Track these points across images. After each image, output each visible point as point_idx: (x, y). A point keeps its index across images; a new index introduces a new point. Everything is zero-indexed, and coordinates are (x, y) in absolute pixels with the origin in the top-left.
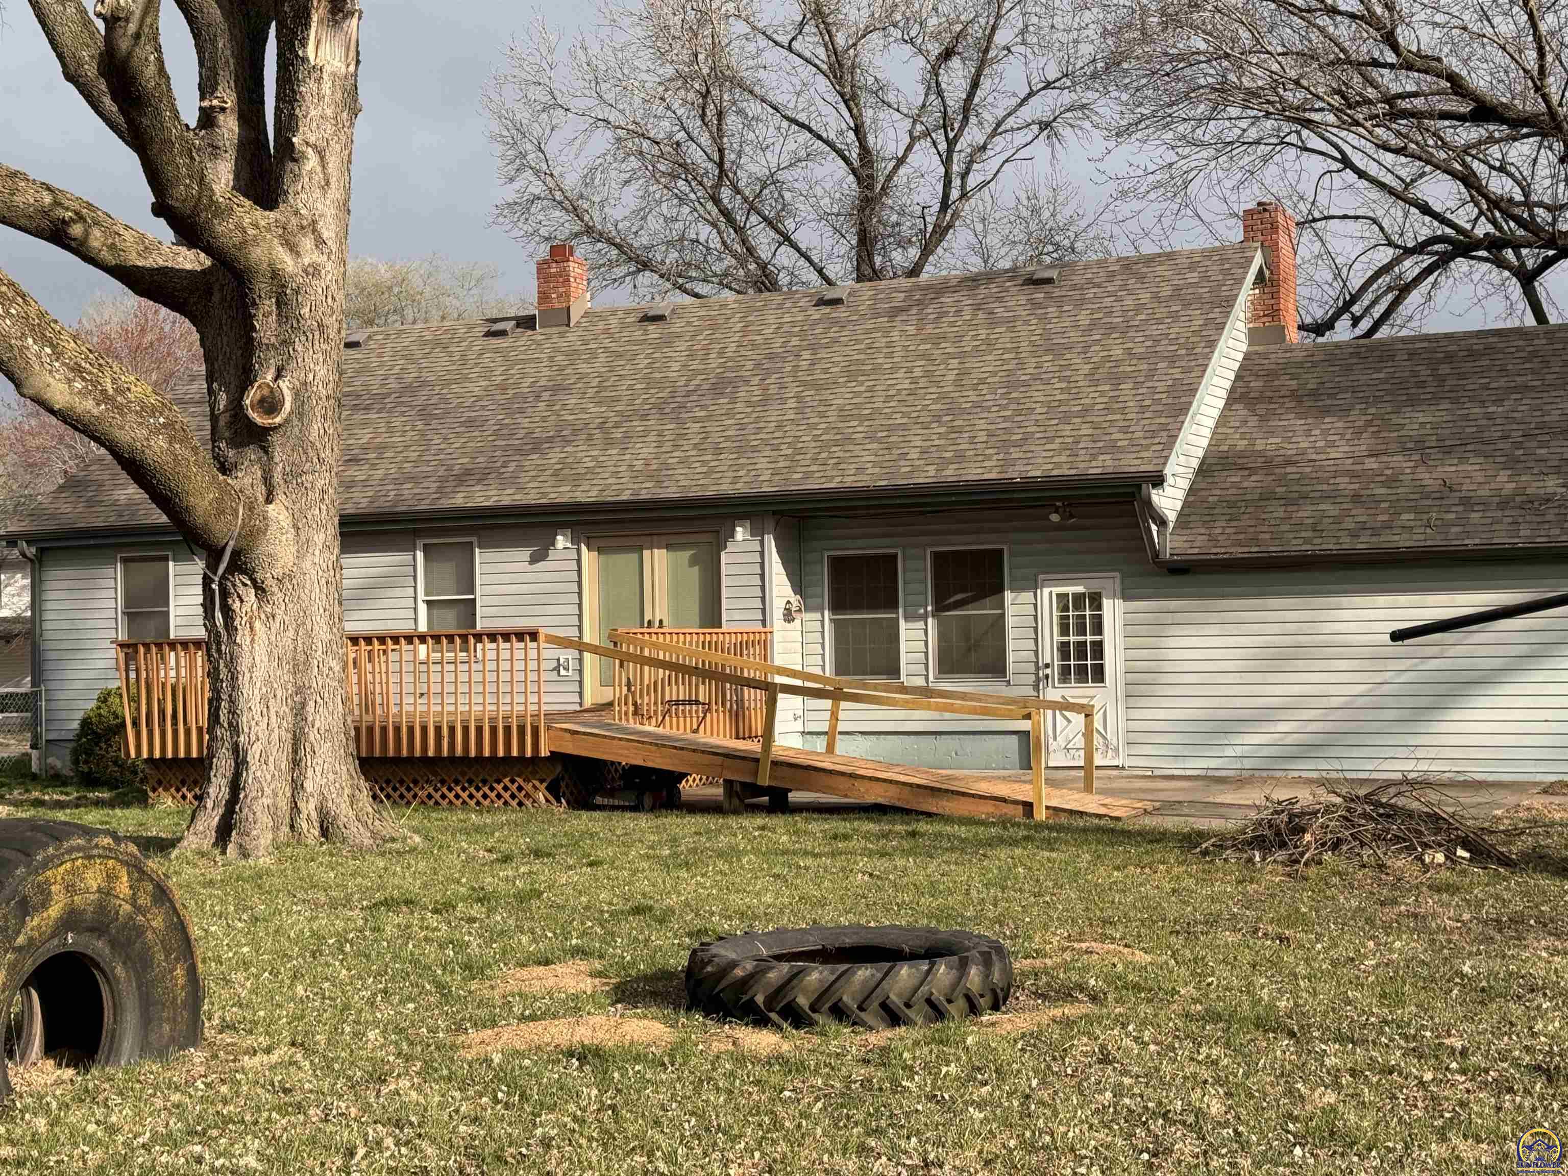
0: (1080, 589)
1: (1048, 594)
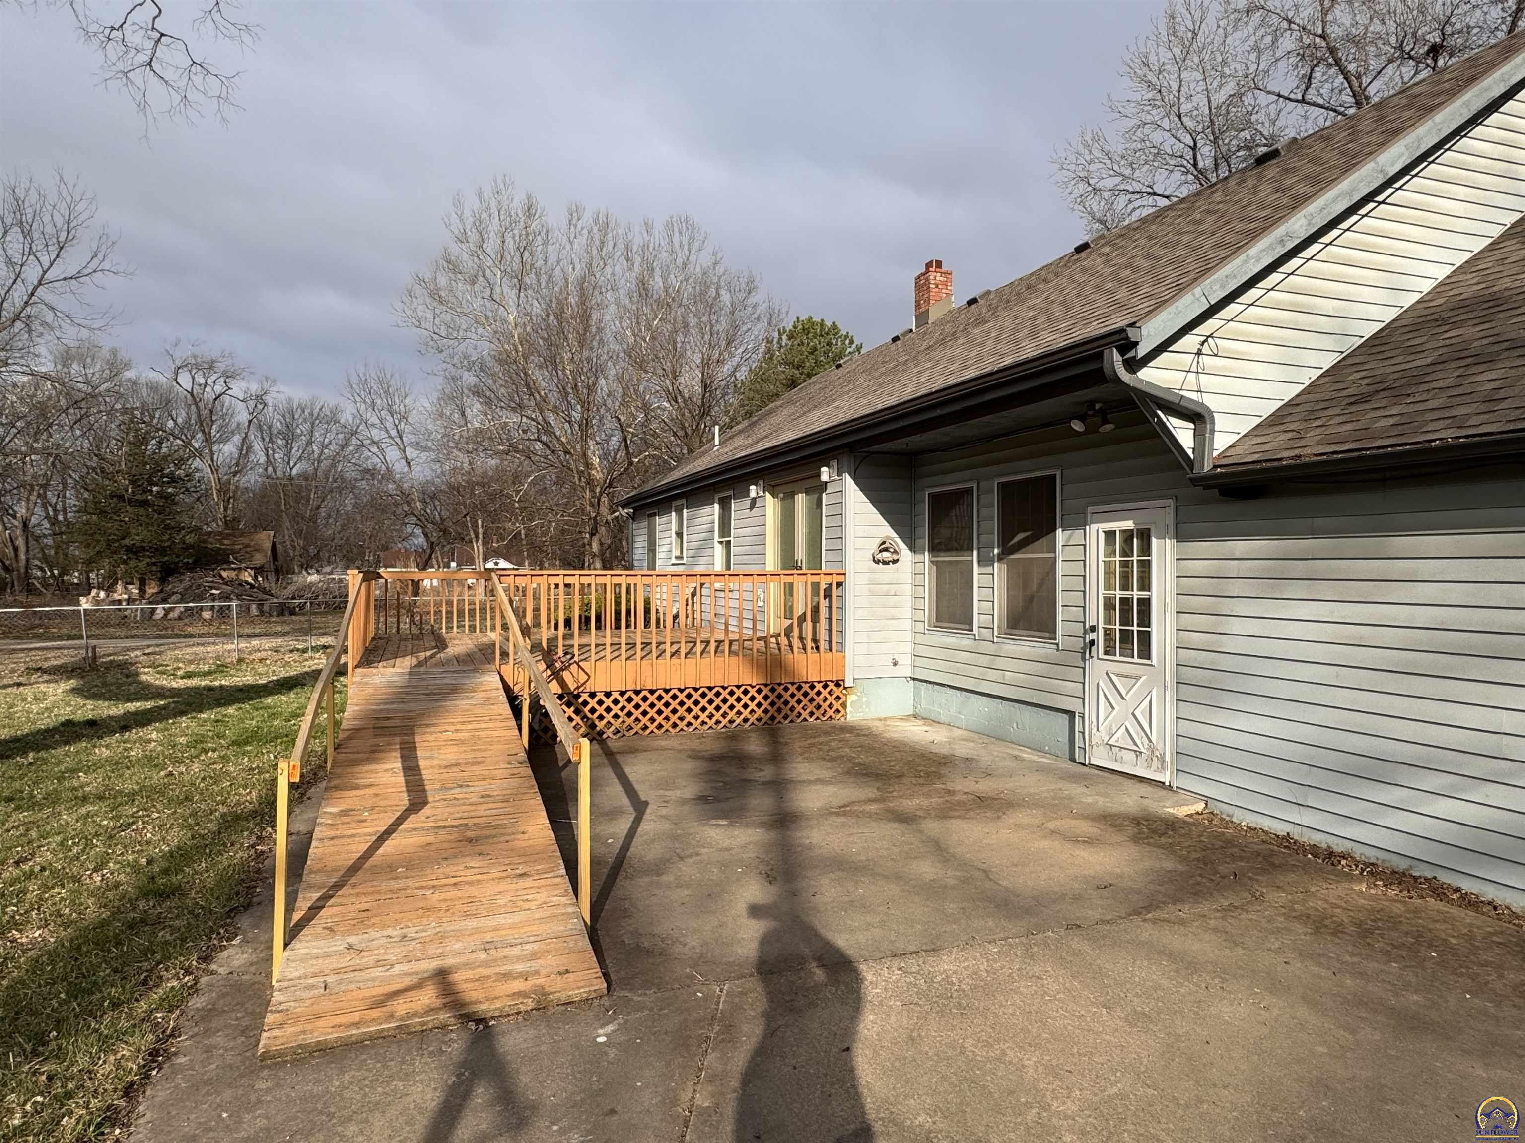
0: (1129, 524)
1: (1096, 531)
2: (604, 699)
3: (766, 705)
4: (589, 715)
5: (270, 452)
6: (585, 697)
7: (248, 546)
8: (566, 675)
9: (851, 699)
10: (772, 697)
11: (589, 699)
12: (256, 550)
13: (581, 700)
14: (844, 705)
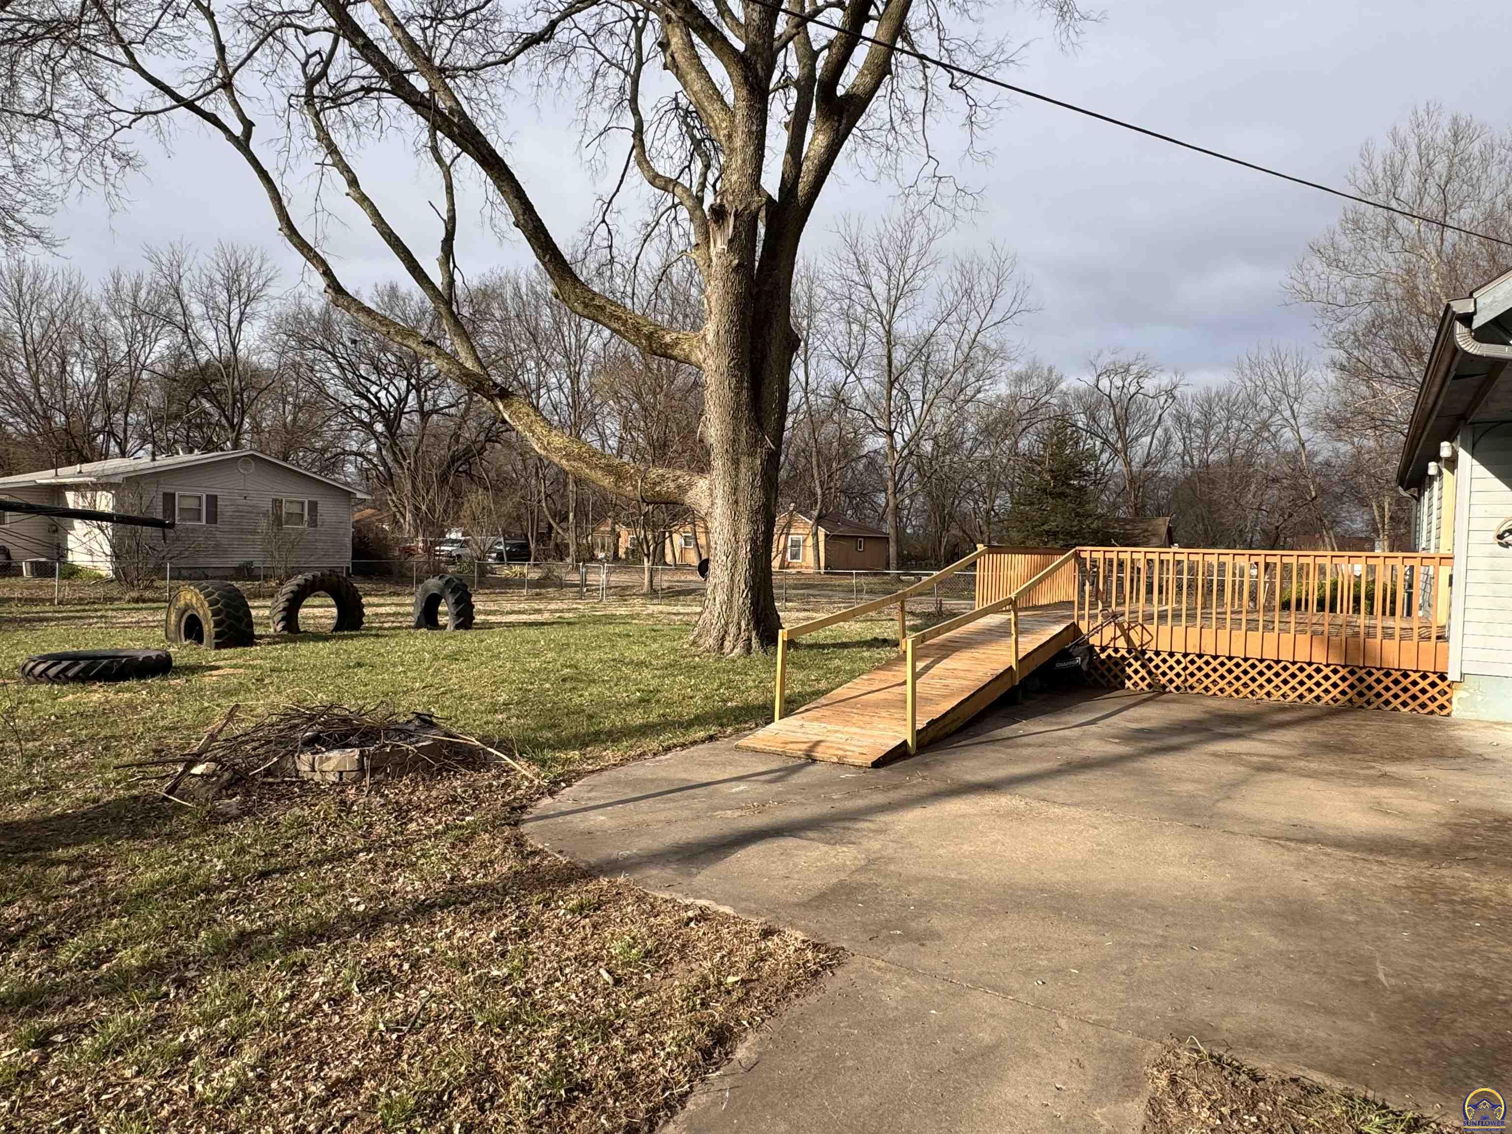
2: (1168, 658)
3: (1343, 686)
4: (1154, 670)
5: (1188, 442)
6: (1150, 654)
7: (1146, 531)
8: (1132, 633)
9: (1457, 695)
10: (1351, 679)
11: (1154, 657)
12: (1154, 535)
13: (1147, 657)
14: (1449, 701)
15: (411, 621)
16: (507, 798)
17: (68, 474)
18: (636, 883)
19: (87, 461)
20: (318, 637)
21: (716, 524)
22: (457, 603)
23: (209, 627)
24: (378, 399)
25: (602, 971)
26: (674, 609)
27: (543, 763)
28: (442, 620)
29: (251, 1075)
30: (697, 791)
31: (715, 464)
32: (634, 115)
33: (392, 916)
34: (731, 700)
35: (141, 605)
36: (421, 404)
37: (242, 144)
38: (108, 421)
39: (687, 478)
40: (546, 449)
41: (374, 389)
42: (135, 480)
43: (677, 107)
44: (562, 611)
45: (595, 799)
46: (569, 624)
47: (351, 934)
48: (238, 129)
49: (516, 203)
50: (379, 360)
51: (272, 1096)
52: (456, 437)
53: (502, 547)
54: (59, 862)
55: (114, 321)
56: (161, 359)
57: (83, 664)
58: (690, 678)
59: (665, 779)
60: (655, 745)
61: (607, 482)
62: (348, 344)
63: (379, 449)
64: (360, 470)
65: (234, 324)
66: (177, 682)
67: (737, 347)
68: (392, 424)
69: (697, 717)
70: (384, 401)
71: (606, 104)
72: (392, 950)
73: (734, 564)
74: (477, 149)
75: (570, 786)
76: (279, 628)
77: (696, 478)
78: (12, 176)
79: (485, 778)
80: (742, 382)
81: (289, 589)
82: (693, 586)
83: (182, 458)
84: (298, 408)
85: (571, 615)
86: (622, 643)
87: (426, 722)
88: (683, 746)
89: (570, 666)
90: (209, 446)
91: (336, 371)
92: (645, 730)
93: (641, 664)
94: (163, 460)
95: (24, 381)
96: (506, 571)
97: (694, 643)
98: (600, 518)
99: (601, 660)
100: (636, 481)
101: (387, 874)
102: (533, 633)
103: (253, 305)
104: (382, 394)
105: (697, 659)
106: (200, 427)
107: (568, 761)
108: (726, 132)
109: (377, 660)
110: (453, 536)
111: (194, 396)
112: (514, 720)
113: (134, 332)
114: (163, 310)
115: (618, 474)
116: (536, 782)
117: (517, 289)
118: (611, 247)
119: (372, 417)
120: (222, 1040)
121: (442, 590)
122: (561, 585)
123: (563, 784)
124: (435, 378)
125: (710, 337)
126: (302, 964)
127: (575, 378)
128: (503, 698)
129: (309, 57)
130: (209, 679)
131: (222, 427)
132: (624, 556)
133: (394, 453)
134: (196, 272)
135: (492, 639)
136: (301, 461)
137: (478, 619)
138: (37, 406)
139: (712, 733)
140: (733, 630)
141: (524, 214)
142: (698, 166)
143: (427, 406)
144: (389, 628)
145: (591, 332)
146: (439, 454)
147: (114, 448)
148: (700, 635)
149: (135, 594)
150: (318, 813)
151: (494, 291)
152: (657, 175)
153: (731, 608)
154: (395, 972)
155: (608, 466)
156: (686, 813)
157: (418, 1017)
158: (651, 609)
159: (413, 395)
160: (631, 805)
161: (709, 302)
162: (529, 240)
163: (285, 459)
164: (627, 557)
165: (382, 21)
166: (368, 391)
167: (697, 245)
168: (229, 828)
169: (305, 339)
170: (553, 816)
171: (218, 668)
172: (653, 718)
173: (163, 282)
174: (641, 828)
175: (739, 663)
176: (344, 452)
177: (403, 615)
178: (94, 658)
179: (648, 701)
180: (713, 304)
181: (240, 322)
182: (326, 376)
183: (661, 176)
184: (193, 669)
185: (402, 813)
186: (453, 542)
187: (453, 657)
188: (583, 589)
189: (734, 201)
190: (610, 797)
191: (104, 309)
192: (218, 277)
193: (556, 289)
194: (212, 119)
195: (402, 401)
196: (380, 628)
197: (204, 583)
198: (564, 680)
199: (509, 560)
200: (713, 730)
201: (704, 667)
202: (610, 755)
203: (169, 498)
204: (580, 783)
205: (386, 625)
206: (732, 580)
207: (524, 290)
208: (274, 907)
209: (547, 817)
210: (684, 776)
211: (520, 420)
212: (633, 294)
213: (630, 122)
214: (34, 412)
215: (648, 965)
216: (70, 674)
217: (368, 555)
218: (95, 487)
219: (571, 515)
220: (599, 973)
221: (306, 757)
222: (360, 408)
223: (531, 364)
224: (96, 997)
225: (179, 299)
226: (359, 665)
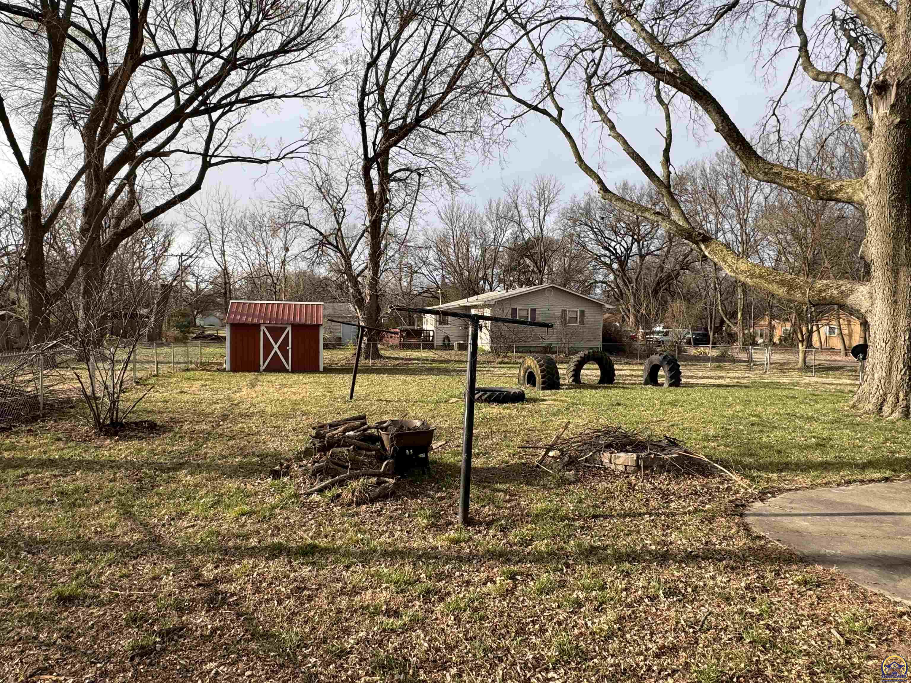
15: (642, 380)
16: (731, 498)
17: (472, 300)
18: (848, 575)
19: (478, 294)
20: (591, 387)
21: (876, 318)
22: (670, 370)
23: (539, 379)
24: (615, 249)
25: (833, 631)
26: (828, 381)
27: (753, 479)
28: (660, 380)
29: (615, 626)
30: (883, 517)
31: (876, 275)
32: (800, 35)
33: (673, 557)
34: (899, 452)
35: (503, 365)
36: (640, 250)
37: (557, 121)
38: (485, 274)
39: (849, 286)
40: (734, 272)
41: (613, 244)
42: (501, 302)
43: (834, 18)
44: (738, 378)
45: (796, 509)
46: (746, 387)
47: (651, 562)
48: (555, 113)
49: (717, 117)
50: (616, 227)
51: (628, 642)
52: (662, 268)
53: (689, 336)
54: (500, 491)
55: (488, 223)
56: (507, 241)
57: (488, 394)
58: (855, 432)
59: (852, 504)
60: (837, 478)
61: (781, 292)
62: (599, 220)
63: (615, 279)
64: (604, 292)
65: (541, 217)
66: (529, 406)
67: (896, 185)
68: (622, 264)
69: (870, 462)
70: (619, 251)
71: (775, 35)
72: (679, 578)
73: (893, 349)
74: (692, 90)
75: (774, 496)
76: (571, 380)
77: (857, 286)
78: (455, 162)
79: (714, 482)
80: (903, 210)
81: (576, 359)
82: (841, 364)
83: (519, 290)
84: (571, 259)
85: (745, 381)
86: (789, 402)
87: (673, 443)
88: (862, 482)
89: (755, 416)
90: (529, 283)
91: (592, 236)
92: (825, 466)
93: (810, 419)
94: (511, 292)
95: (453, 258)
96: (692, 351)
97: (854, 406)
98: (759, 316)
99: (777, 414)
100: (805, 290)
101: (664, 530)
102: (721, 392)
103: (551, 205)
104: (618, 247)
105: (858, 418)
106: (524, 273)
107: (768, 480)
108: (887, 25)
109: (628, 402)
110: (658, 329)
111: (522, 258)
112: (722, 447)
113: (497, 228)
114: (510, 215)
115: (791, 286)
116: (750, 490)
117: (703, 171)
118: (779, 131)
119: (611, 260)
120: (595, 602)
121: (662, 362)
122: (734, 361)
123: (769, 495)
124: (648, 233)
125: (872, 181)
126: (627, 572)
127: (743, 223)
128: (712, 432)
129: (588, 64)
130: (543, 406)
131: (535, 273)
132: (778, 342)
133: (624, 281)
134: (524, 193)
135: (695, 394)
136: (573, 288)
137: (683, 380)
138: (458, 269)
139: (887, 475)
140: (891, 399)
141: (722, 122)
142: (854, 56)
143: (644, 251)
144: (629, 384)
145: (756, 191)
146: (650, 279)
147: (487, 287)
148: (859, 401)
149: (500, 360)
150: (617, 487)
151: (688, 174)
152: (820, 73)
153: (890, 382)
154: (683, 591)
155: (782, 280)
156: (877, 533)
157: (704, 623)
158: (807, 380)
159: (635, 246)
160: (828, 518)
161: (871, 155)
162: (725, 138)
163: (565, 287)
164: (781, 343)
165: (634, 30)
166: (610, 245)
167: (856, 115)
168: (571, 487)
169: (577, 220)
170: (767, 515)
171: (545, 400)
172: (830, 458)
173: (510, 201)
174: (840, 537)
175: (900, 424)
176: (596, 282)
177: (635, 376)
178: (493, 391)
179: (824, 446)
180: (875, 156)
181: (545, 216)
182: (587, 239)
183: (823, 72)
184: (534, 400)
185: (665, 495)
186: (659, 332)
187: (673, 404)
188: (750, 363)
189: (896, 75)
190: (807, 510)
191: (485, 219)
192: (535, 194)
193: (744, 167)
194: (544, 112)
195: (629, 249)
196: (624, 384)
197: (537, 355)
198: (752, 425)
199: (695, 343)
200: (888, 473)
201: (865, 425)
202: (801, 480)
203: (514, 310)
204: (782, 496)
205: (627, 382)
206: (891, 361)
207: (708, 171)
208: (604, 536)
209: (762, 515)
210: (867, 504)
211: (716, 254)
212: (798, 160)
213: (797, 40)
214: (456, 272)
215: (871, 637)
216: (483, 398)
217: (610, 340)
218: (483, 306)
219: (739, 315)
220: (830, 632)
221: (607, 455)
222: (605, 256)
223: (711, 217)
224: (531, 562)
225: (517, 208)
226: (619, 404)
